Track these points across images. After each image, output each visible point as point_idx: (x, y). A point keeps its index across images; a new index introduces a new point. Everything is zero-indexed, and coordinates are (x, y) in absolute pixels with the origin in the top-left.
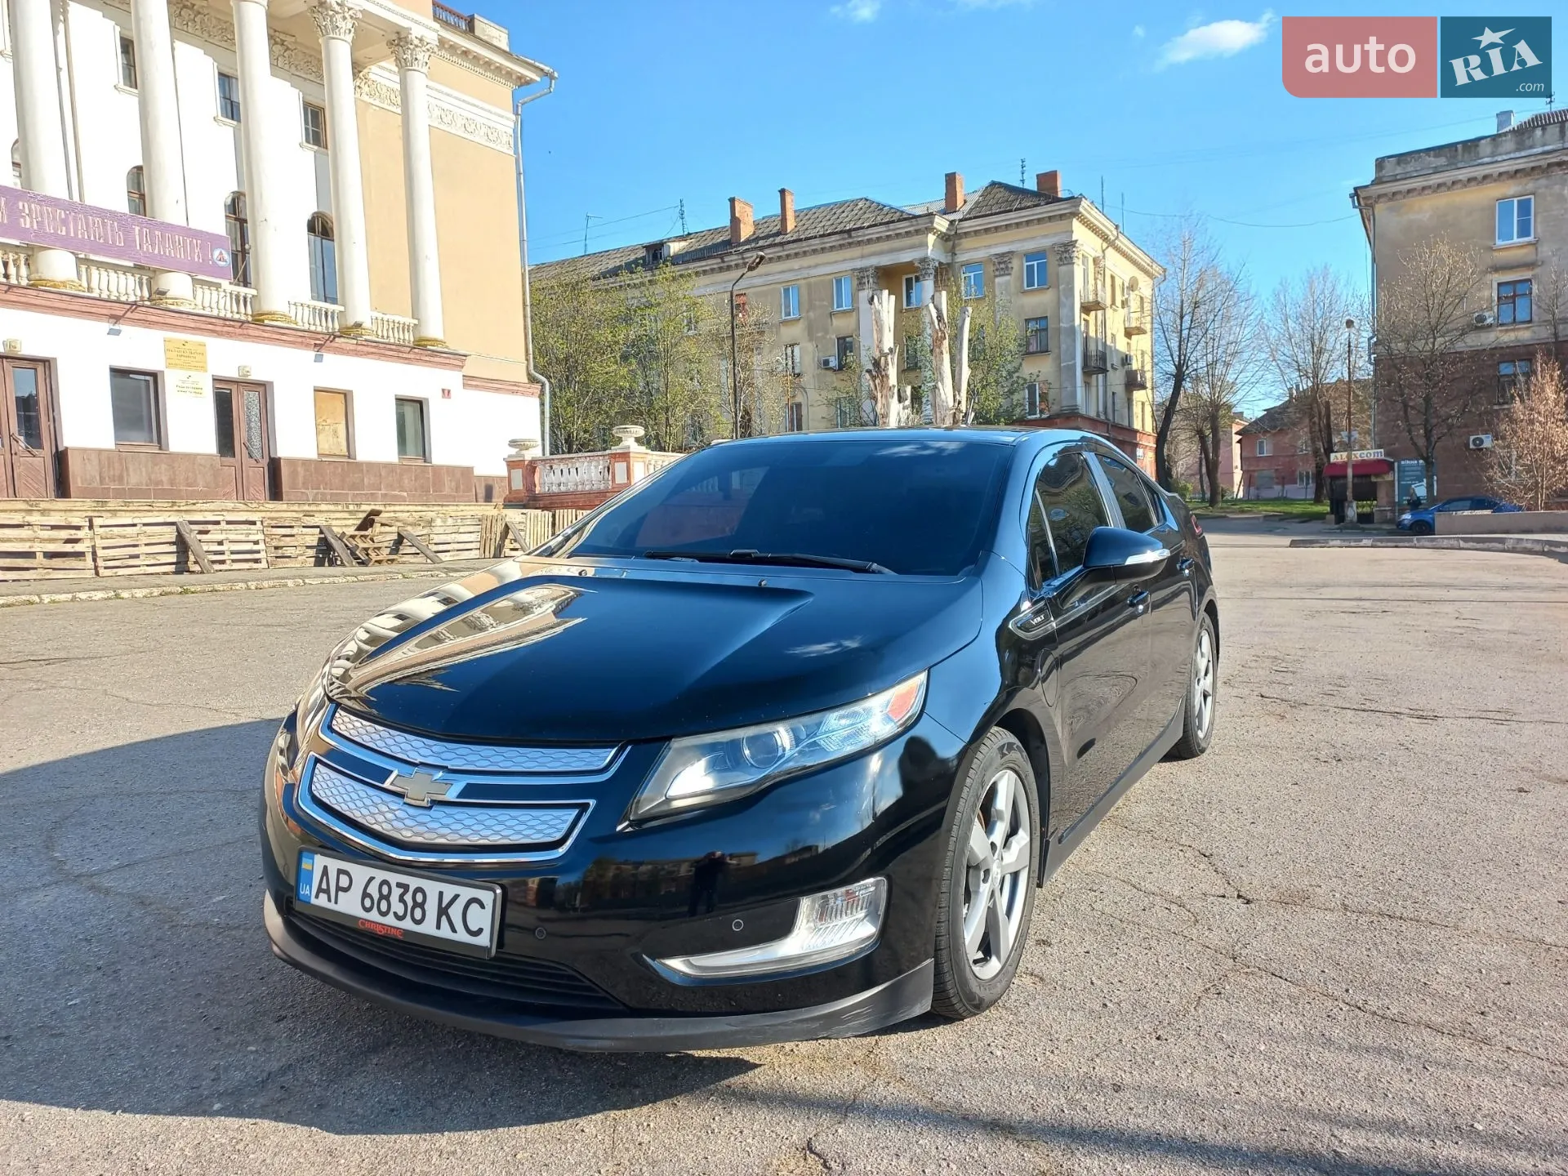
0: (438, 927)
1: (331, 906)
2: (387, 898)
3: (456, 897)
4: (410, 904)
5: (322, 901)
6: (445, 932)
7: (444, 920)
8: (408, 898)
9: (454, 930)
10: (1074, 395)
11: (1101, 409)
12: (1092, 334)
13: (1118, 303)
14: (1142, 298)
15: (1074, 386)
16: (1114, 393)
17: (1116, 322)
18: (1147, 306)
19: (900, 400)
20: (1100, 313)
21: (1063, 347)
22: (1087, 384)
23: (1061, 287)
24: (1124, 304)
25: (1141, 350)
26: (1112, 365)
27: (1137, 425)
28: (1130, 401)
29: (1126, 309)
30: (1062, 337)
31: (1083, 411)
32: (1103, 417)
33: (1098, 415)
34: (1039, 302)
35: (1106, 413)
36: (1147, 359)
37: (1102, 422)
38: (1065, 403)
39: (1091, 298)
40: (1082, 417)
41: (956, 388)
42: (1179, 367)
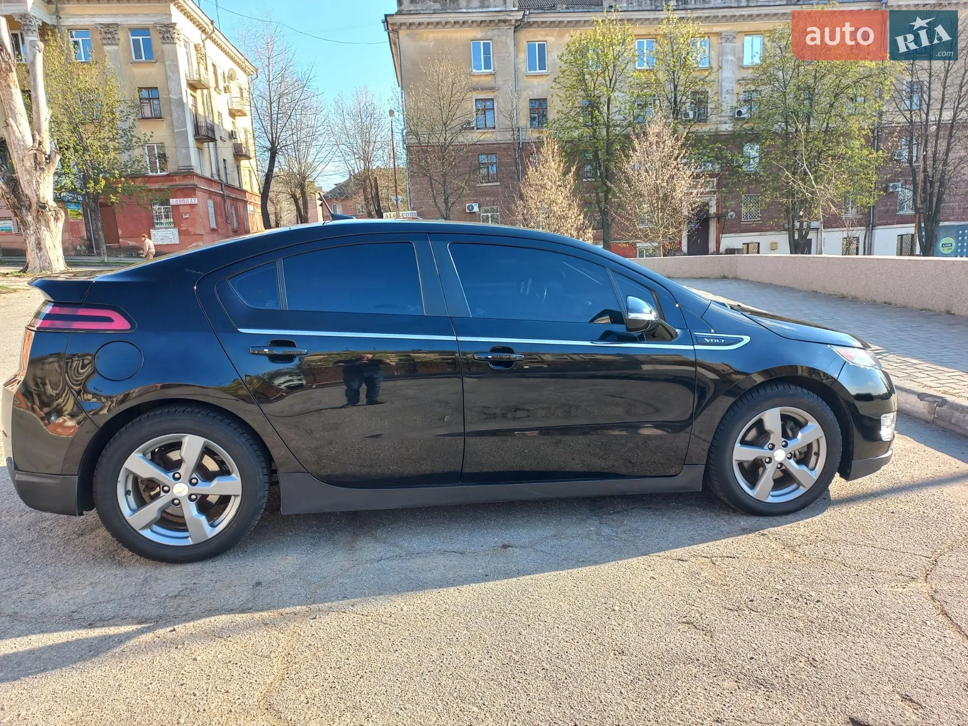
10: (188, 157)
11: (214, 171)
12: (201, 111)
13: (221, 87)
14: (241, 89)
15: (188, 148)
16: (224, 160)
17: (221, 103)
18: (246, 94)
20: (205, 91)
21: (175, 115)
22: (200, 149)
23: (167, 63)
24: (226, 89)
25: (244, 127)
26: (221, 138)
27: (246, 187)
28: (238, 167)
29: (228, 94)
30: (173, 107)
31: (198, 172)
32: (216, 178)
33: (212, 176)
34: (148, 74)
35: (219, 175)
36: (250, 136)
37: (215, 182)
38: (181, 164)
39: (196, 77)
40: (197, 176)
42: (273, 143)
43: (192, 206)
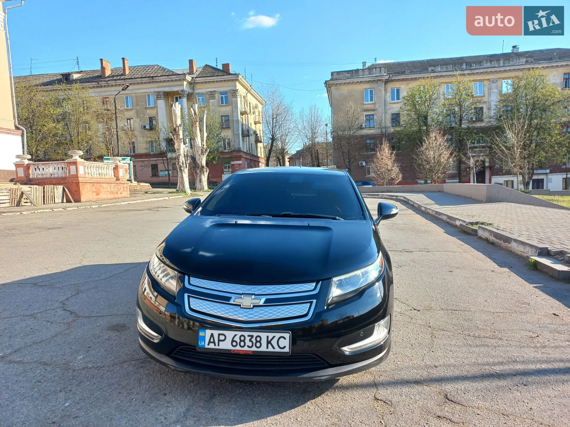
0: (267, 348)
1: (217, 347)
2: (244, 341)
3: (274, 337)
4: (254, 341)
5: (212, 346)
6: (270, 349)
7: (269, 345)
8: (254, 340)
9: (274, 348)
10: (239, 143)
11: (248, 149)
12: (244, 123)
13: (252, 112)
14: (259, 111)
15: (239, 141)
16: (252, 144)
17: (251, 119)
18: (261, 114)
19: (184, 144)
20: (246, 115)
21: (235, 126)
22: (243, 140)
23: (233, 105)
24: (254, 113)
25: (259, 129)
26: (251, 134)
27: (259, 155)
28: (257, 147)
29: (254, 115)
30: (234, 123)
31: (242, 150)
32: (249, 152)
33: (247, 151)
34: (226, 110)
35: (249, 151)
36: (262, 132)
37: (248, 154)
38: (236, 147)
39: (243, 110)
40: (242, 152)
41: (202, 140)
42: (273, 136)
43: (239, 164)
